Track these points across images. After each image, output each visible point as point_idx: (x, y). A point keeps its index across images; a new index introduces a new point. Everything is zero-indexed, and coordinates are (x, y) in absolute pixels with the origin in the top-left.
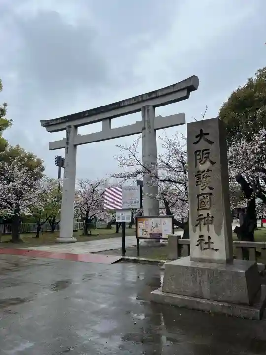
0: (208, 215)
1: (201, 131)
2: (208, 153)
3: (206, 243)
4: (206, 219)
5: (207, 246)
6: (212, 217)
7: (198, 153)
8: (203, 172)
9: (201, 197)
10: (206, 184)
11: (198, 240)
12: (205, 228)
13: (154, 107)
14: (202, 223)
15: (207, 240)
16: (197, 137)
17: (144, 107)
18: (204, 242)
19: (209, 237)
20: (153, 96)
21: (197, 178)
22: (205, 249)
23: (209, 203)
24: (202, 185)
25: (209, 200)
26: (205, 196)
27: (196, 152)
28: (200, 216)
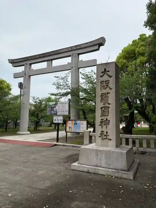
0: (107, 119)
1: (105, 69)
2: (108, 83)
3: (105, 136)
4: (106, 122)
5: (105, 137)
6: (109, 121)
7: (102, 83)
8: (105, 94)
9: (103, 109)
10: (106, 101)
11: (100, 134)
12: (104, 127)
13: (79, 54)
14: (103, 124)
15: (105, 134)
16: (102, 73)
17: (73, 54)
18: (104, 135)
19: (107, 132)
20: (78, 47)
21: (101, 97)
22: (104, 139)
23: (107, 112)
24: (104, 102)
25: (107, 111)
26: (106, 108)
27: (101, 82)
28: (102, 120)
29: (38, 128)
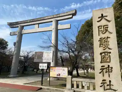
0: (109, 66)
1: (102, 15)
2: (108, 27)
3: (107, 85)
4: (107, 69)
5: (108, 87)
6: (112, 68)
7: (100, 27)
8: (104, 39)
9: (103, 54)
10: (107, 46)
11: (102, 83)
12: (106, 75)
14: (105, 71)
15: (108, 83)
16: (99, 18)
19: (110, 81)
21: (100, 42)
22: (107, 89)
23: (109, 58)
24: (104, 47)
25: (109, 56)
26: (106, 54)
27: (98, 27)
28: (102, 66)
29: (24, 72)
